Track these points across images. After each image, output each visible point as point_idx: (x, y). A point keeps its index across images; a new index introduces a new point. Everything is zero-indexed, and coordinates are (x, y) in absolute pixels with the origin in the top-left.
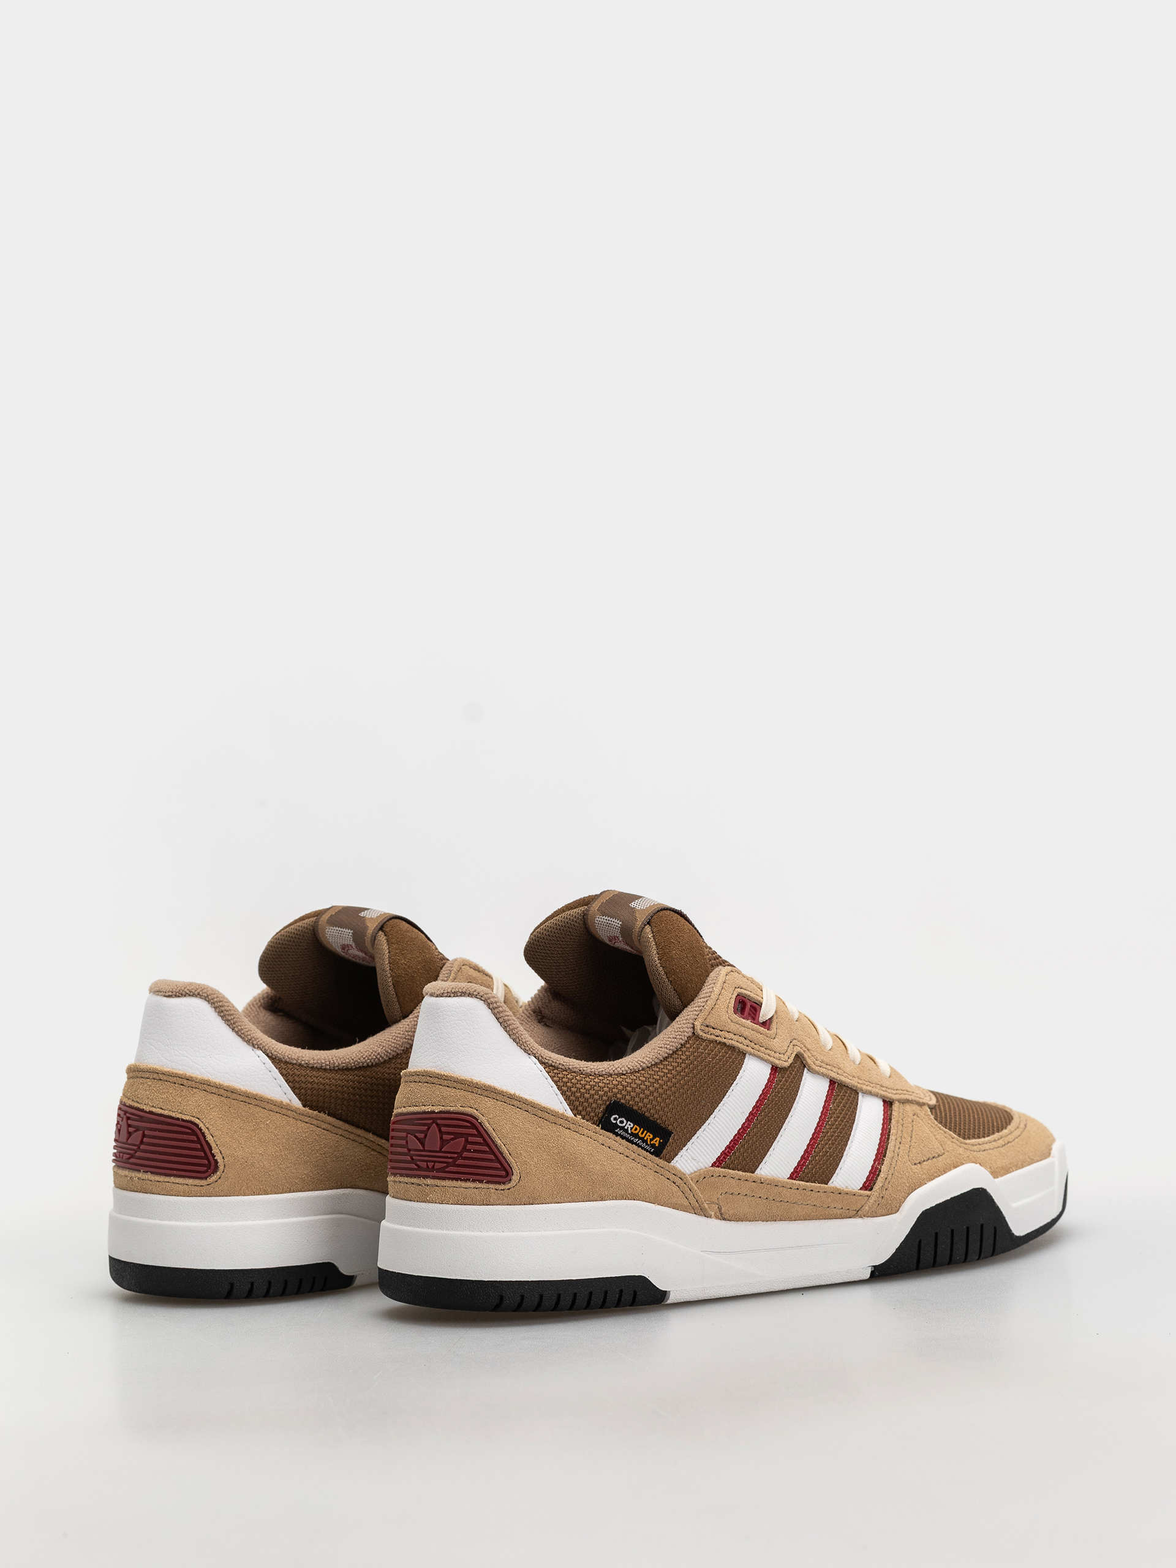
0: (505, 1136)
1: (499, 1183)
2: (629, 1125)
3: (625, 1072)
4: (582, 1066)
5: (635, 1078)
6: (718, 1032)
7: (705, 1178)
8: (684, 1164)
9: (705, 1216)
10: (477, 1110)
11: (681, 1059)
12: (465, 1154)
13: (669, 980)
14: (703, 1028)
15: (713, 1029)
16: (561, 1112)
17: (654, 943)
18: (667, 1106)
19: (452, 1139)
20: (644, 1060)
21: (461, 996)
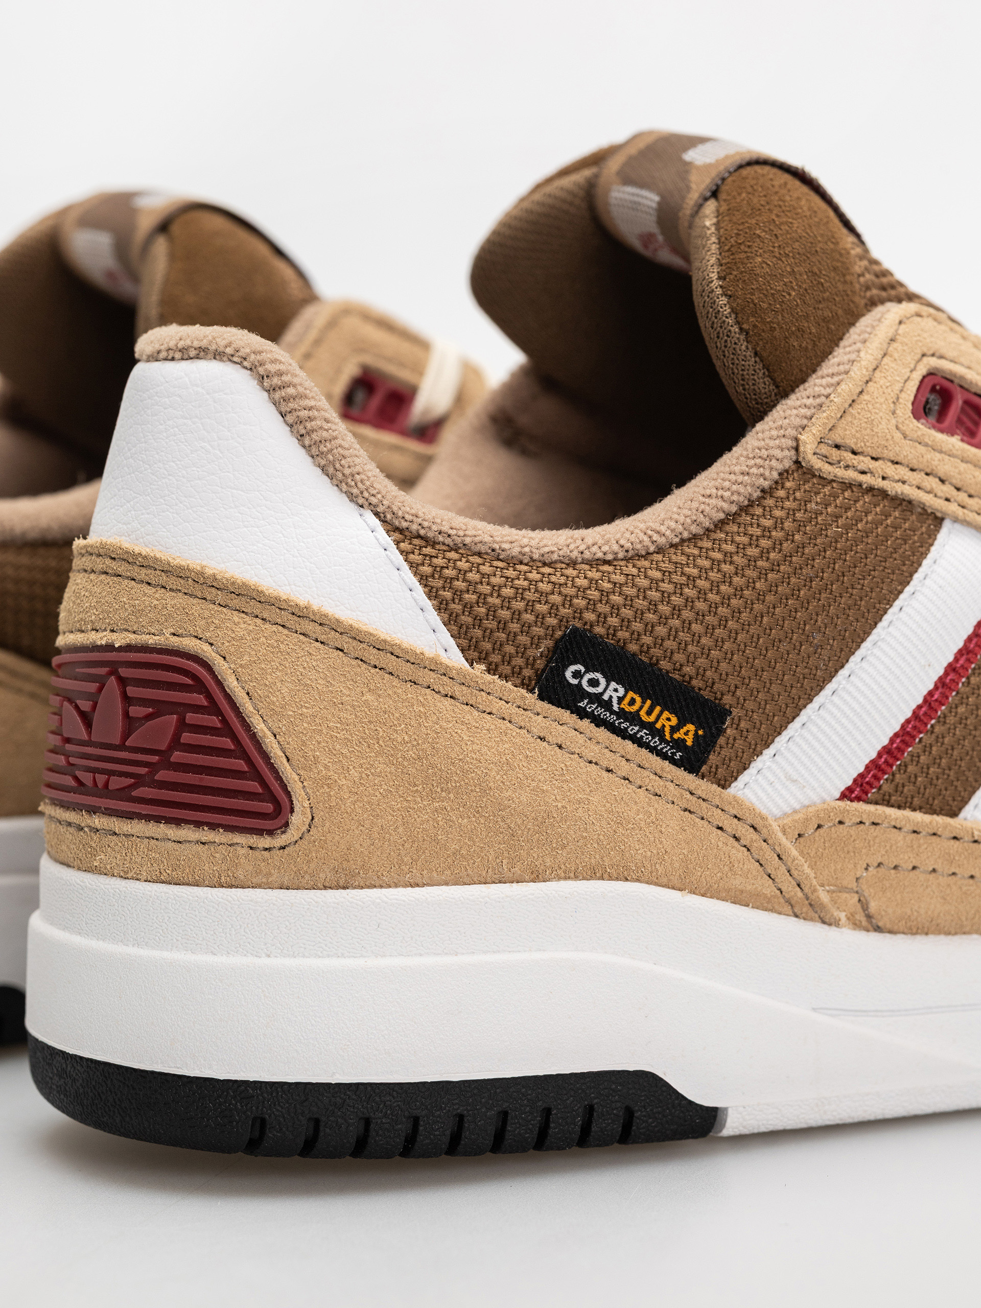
0: (276, 713)
1: (259, 832)
2: (614, 691)
3: (610, 557)
4: (498, 539)
5: (634, 571)
6: (864, 462)
7: (819, 827)
8: (764, 790)
9: (824, 922)
10: (211, 644)
11: (758, 525)
12: (177, 756)
13: (741, 329)
14: (824, 449)
15: (854, 453)
16: (429, 653)
17: (714, 239)
18: (718, 643)
19: (149, 717)
20: (663, 529)
21: (197, 357)
